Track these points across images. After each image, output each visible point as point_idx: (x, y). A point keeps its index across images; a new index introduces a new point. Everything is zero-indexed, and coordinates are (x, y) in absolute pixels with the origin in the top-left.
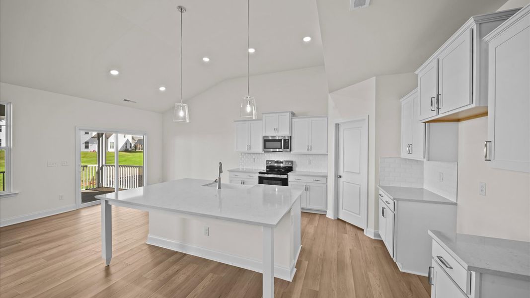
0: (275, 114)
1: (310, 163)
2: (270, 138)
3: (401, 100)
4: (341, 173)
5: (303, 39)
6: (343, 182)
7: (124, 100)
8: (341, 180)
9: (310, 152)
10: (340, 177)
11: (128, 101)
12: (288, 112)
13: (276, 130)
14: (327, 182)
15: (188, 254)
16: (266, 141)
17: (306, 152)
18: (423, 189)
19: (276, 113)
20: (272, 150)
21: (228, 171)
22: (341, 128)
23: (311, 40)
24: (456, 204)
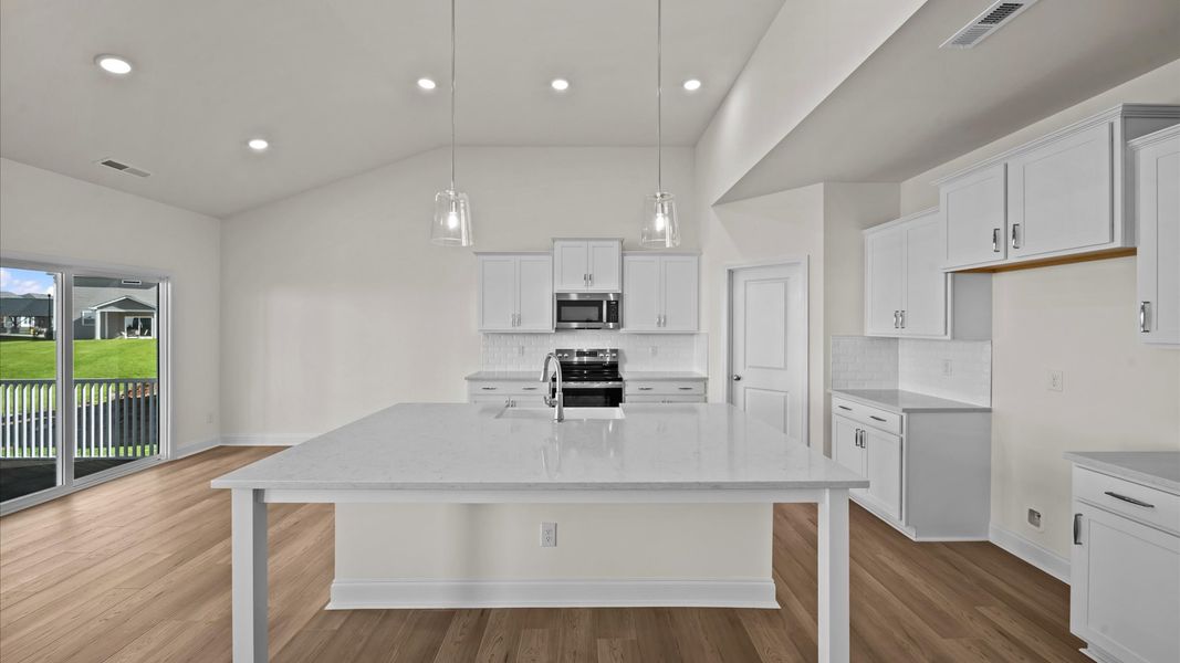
0: (584, 243)
1: (655, 353)
2: (574, 297)
3: (866, 231)
4: (739, 371)
5: (682, 85)
6: (746, 388)
7: (107, 163)
8: (740, 386)
9: (663, 329)
10: (739, 379)
11: (120, 167)
12: (616, 239)
13: (588, 278)
14: (706, 392)
15: (491, 609)
16: (563, 304)
17: (654, 328)
18: (897, 391)
19: (587, 239)
20: (575, 325)
21: (466, 379)
22: (740, 280)
23: (703, 86)
24: (989, 411)
